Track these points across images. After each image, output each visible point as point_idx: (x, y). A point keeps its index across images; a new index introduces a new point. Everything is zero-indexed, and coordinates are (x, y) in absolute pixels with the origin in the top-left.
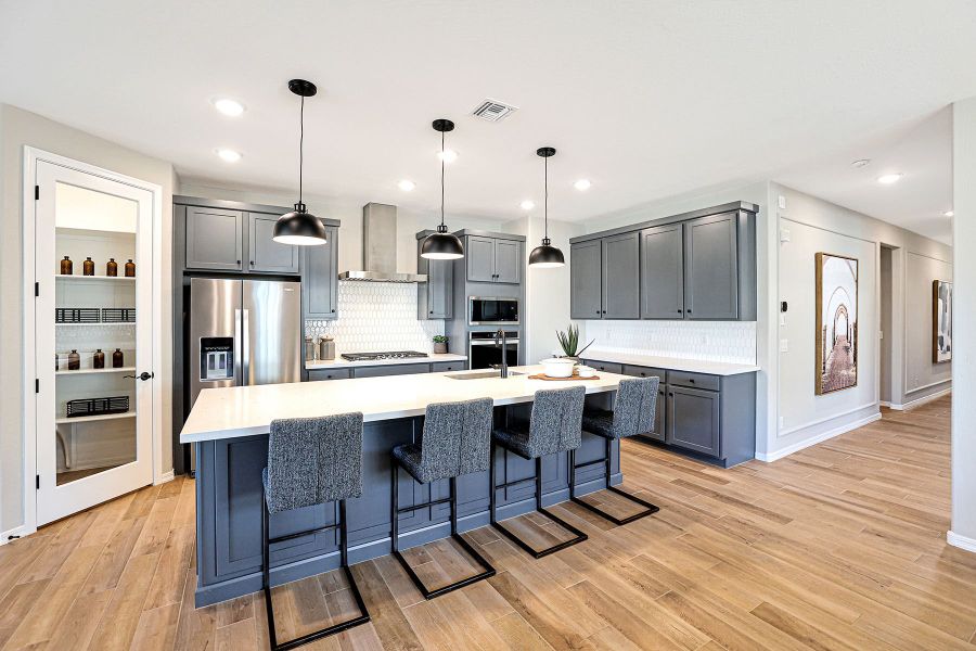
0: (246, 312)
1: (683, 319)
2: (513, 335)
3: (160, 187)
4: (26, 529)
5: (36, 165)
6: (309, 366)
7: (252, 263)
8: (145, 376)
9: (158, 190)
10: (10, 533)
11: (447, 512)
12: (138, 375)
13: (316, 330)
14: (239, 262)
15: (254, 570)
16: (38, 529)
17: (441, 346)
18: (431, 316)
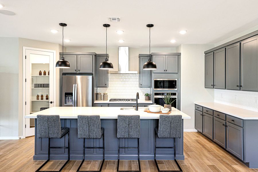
0: (76, 85)
1: (240, 90)
2: (175, 94)
3: (55, 51)
4: (23, 137)
5: (26, 50)
6: (95, 102)
7: (79, 70)
8: (51, 103)
9: (55, 52)
10: (20, 137)
11: (102, 152)
12: (50, 102)
13: (100, 90)
14: (76, 70)
15: (46, 154)
16: (26, 137)
17: (147, 98)
18: (141, 86)
